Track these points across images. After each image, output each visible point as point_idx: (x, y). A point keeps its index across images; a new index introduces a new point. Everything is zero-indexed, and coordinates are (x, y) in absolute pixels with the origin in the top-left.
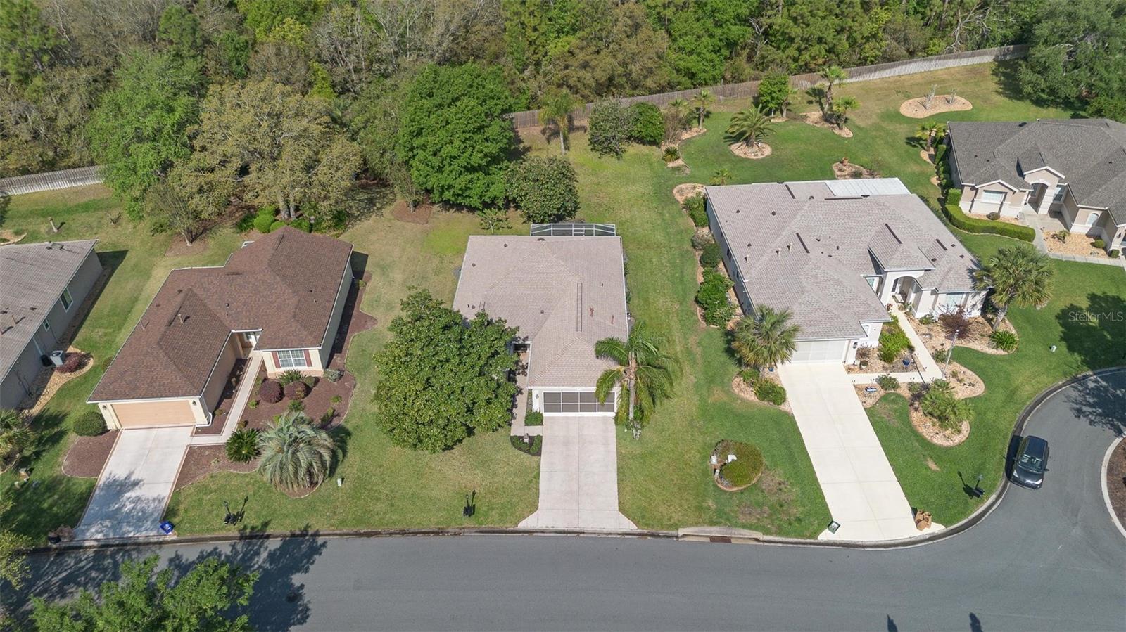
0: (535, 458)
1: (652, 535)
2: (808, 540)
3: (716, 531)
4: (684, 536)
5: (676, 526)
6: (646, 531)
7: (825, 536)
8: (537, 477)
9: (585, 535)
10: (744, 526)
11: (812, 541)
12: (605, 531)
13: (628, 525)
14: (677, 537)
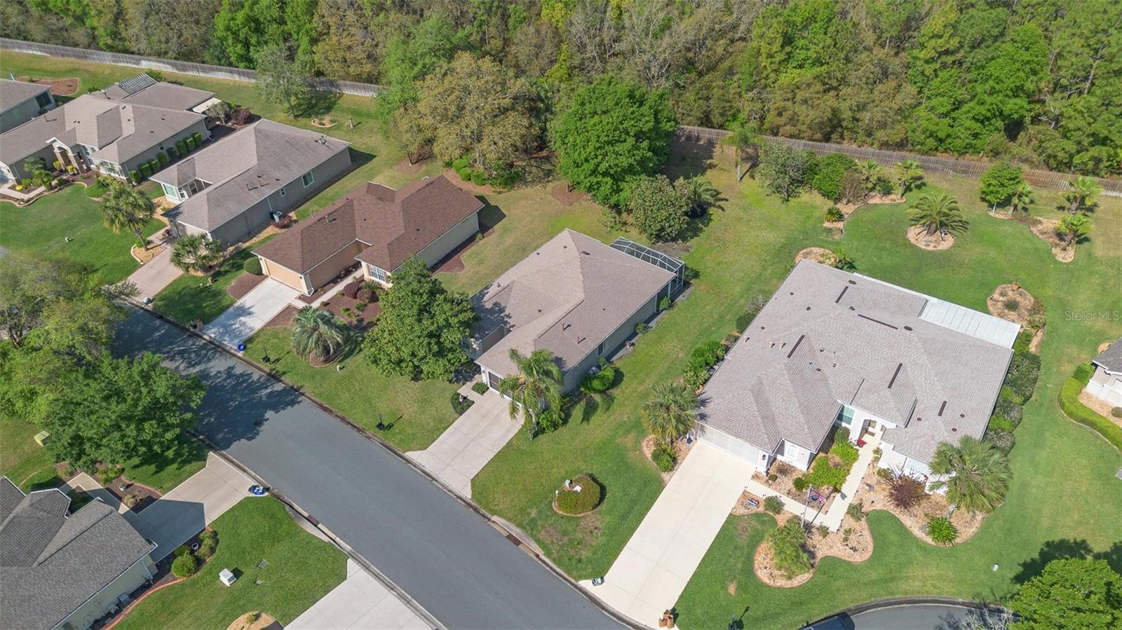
0: (456, 415)
1: (475, 509)
2: (570, 579)
3: (516, 532)
4: (494, 522)
5: (494, 513)
6: (473, 504)
7: (586, 584)
8: (445, 429)
9: (436, 483)
10: (539, 542)
11: (573, 581)
12: (450, 488)
13: (467, 493)
14: (489, 520)
